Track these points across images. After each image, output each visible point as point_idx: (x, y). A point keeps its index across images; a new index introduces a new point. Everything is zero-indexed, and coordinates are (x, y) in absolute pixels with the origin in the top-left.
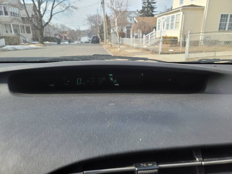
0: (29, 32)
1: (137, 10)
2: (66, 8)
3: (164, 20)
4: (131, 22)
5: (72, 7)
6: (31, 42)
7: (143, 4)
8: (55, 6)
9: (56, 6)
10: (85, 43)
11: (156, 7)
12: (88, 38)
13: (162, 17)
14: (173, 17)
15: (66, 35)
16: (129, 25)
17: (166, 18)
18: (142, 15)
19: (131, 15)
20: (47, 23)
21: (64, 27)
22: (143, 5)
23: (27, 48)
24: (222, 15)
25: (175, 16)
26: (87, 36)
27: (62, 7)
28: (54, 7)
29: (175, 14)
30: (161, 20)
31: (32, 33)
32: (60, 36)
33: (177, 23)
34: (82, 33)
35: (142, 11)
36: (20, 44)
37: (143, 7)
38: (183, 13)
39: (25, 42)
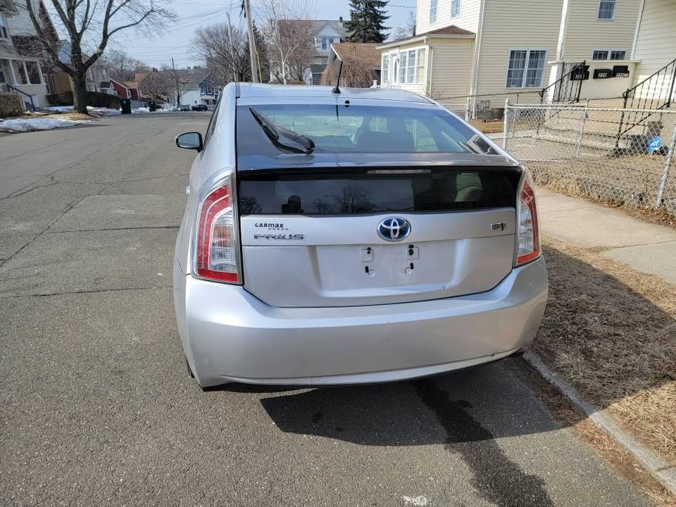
0: (35, 80)
1: (341, 18)
2: (145, 16)
3: (395, 58)
4: (324, 51)
5: (160, 11)
6: (46, 108)
7: (354, 6)
8: (113, 9)
9: (116, 10)
10: (194, 109)
11: (386, 15)
12: (201, 95)
13: (391, 52)
14: (412, 55)
15: (134, 85)
16: (319, 62)
17: (398, 56)
18: (353, 36)
19: (323, 33)
20: (95, 57)
21: (123, 59)
22: (353, 9)
23: (58, 125)
24: (513, 52)
25: (416, 53)
26: (200, 89)
27: (131, 13)
28: (111, 13)
29: (416, 48)
30: (389, 59)
31: (43, 83)
32: (117, 87)
33: (421, 70)
34: (183, 81)
35: (351, 26)
36: (24, 114)
37: (352, 14)
38: (431, 48)
39: (32, 107)
